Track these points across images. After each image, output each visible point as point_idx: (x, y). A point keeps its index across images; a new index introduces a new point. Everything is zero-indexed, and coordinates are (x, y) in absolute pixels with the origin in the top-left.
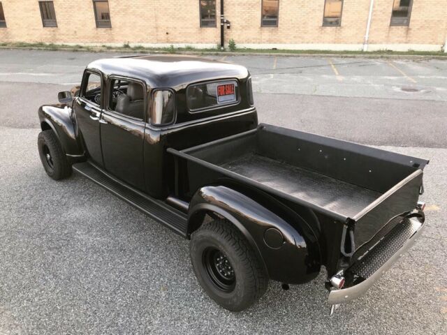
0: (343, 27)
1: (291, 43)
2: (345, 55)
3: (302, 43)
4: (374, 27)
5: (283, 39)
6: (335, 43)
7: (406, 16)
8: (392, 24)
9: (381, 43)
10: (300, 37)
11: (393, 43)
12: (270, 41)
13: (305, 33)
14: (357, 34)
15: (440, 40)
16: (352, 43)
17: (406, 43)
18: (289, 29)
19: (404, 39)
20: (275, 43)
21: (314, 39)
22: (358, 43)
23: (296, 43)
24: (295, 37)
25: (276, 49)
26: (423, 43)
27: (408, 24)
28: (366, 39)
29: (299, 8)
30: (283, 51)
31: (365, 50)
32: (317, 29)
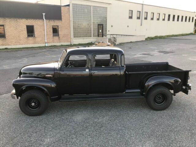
0: (36, 38)
1: (14, 45)
2: (41, 48)
3: (20, 44)
4: (48, 37)
5: (10, 44)
6: (34, 44)
7: (57, 33)
8: (53, 36)
9: (51, 43)
10: (18, 42)
11: (55, 43)
12: (3, 45)
13: (20, 40)
14: (42, 40)
15: (69, 41)
16: (41, 43)
17: (60, 42)
18: (12, 39)
19: (58, 41)
20: (6, 45)
21: (25, 43)
22: (43, 43)
23: (16, 45)
24: (15, 42)
25: (7, 48)
26: (65, 42)
27: (58, 35)
28: (46, 42)
29: (15, 30)
30: (11, 49)
31: (47, 46)
32: (25, 39)
